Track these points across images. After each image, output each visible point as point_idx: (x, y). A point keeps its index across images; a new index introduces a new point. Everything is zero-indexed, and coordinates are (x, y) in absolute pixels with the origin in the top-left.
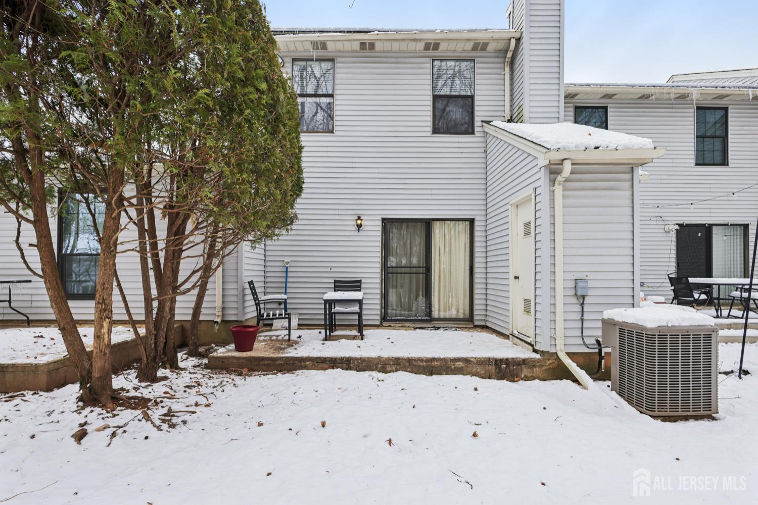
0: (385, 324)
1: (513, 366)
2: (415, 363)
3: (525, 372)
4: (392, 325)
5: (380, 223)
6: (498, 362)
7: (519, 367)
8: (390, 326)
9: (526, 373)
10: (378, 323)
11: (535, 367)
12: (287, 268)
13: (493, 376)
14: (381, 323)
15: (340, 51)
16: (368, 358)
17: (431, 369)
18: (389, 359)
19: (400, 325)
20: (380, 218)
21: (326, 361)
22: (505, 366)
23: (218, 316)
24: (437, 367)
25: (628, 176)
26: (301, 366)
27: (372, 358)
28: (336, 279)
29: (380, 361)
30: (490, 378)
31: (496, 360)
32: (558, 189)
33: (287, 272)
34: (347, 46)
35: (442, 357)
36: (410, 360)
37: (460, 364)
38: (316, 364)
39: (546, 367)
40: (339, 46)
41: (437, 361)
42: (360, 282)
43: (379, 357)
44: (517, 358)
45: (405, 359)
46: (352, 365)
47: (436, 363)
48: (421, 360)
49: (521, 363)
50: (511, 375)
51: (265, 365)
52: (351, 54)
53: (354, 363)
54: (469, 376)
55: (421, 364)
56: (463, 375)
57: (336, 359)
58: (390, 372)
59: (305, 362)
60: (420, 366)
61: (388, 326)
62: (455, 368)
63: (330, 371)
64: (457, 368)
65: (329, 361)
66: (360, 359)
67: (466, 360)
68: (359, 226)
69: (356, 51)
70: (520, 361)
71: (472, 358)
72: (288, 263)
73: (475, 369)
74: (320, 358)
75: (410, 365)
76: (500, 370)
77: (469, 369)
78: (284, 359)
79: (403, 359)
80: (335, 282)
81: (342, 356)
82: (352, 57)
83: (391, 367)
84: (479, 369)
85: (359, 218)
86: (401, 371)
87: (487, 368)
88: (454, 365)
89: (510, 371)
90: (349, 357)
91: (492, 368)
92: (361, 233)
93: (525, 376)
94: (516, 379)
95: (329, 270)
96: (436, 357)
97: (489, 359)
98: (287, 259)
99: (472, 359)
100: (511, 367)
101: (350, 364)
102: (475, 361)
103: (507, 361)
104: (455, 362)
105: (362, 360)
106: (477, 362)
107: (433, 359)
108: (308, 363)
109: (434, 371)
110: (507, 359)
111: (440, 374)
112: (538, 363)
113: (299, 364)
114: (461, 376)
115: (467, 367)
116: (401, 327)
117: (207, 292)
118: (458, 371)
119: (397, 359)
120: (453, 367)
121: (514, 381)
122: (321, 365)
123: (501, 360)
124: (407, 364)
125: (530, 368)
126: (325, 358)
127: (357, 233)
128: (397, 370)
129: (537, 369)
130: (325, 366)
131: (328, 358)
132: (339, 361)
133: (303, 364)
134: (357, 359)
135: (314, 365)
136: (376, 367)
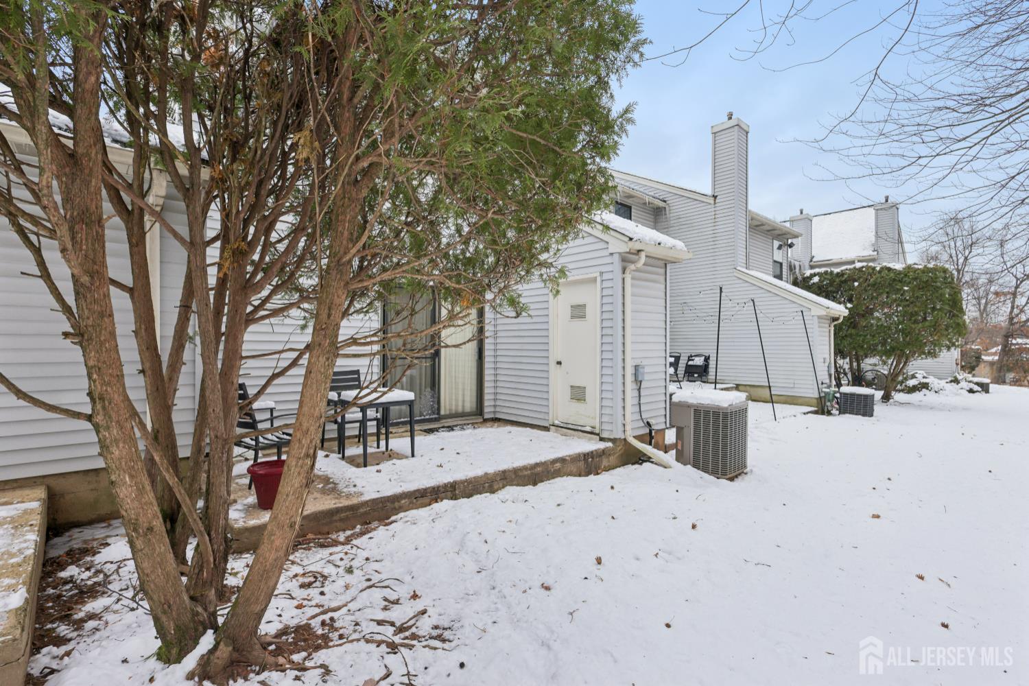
1: (597, 458)
2: (521, 474)
3: (604, 462)
6: (585, 457)
11: (611, 456)
13: (583, 473)
16: (474, 478)
17: (535, 477)
18: (496, 474)
21: (426, 493)
22: (591, 459)
24: (540, 474)
25: (662, 271)
26: (395, 508)
27: (478, 477)
29: (487, 478)
30: (580, 476)
31: (585, 455)
32: (628, 277)
36: (516, 471)
37: (558, 465)
38: (415, 501)
39: (620, 453)
41: (539, 467)
43: (486, 474)
44: (598, 450)
45: (511, 471)
46: (457, 492)
47: (538, 469)
48: (525, 468)
49: (602, 454)
50: (596, 469)
51: (341, 520)
53: (459, 488)
54: (565, 477)
55: (526, 473)
56: (561, 477)
57: (438, 487)
58: (497, 490)
59: (399, 502)
60: (525, 475)
63: (433, 506)
64: (556, 470)
65: (430, 492)
66: (466, 481)
71: (567, 456)
73: (570, 469)
74: (418, 491)
75: (516, 476)
76: (588, 465)
77: (565, 470)
78: (369, 503)
79: (509, 471)
81: (446, 482)
83: (499, 484)
84: (573, 468)
86: (508, 487)
87: (578, 465)
88: (553, 468)
89: (594, 464)
90: (452, 482)
91: (582, 465)
93: (606, 467)
94: (599, 471)
96: (537, 462)
97: (580, 455)
99: (566, 458)
100: (595, 460)
101: (455, 490)
102: (569, 459)
103: (592, 454)
104: (554, 464)
105: (468, 482)
106: (571, 459)
107: (537, 465)
108: (403, 502)
109: (538, 478)
110: (592, 452)
111: (543, 481)
112: (611, 451)
113: (392, 506)
114: (560, 479)
115: (563, 467)
118: (557, 474)
119: (504, 472)
120: (553, 470)
121: (598, 474)
122: (421, 501)
124: (513, 476)
126: (425, 490)
128: (504, 486)
130: (426, 500)
131: (429, 488)
132: (442, 490)
133: (397, 505)
134: (462, 482)
135: (411, 503)
136: (484, 487)
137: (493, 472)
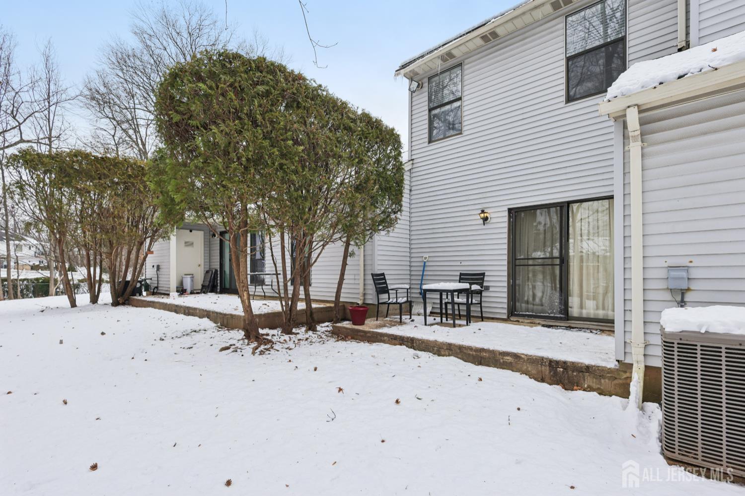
0: (512, 319)
1: (573, 372)
2: (465, 351)
3: (589, 381)
4: (521, 320)
5: (506, 214)
6: (553, 364)
7: (581, 374)
8: (518, 321)
9: (591, 384)
10: (505, 317)
11: (604, 379)
12: (425, 262)
13: (547, 380)
14: (508, 317)
15: (467, 53)
16: (427, 340)
17: (480, 359)
18: (443, 344)
19: (529, 321)
20: (506, 208)
21: (397, 338)
22: (562, 370)
23: (361, 300)
24: (485, 359)
27: (429, 341)
28: (462, 272)
29: (436, 344)
30: (542, 380)
31: (551, 362)
32: (634, 147)
33: (424, 266)
34: (471, 45)
35: (491, 348)
36: (461, 348)
37: (509, 359)
38: (391, 340)
39: (621, 381)
40: (464, 49)
41: (485, 353)
42: (483, 274)
43: (436, 341)
44: (578, 363)
45: (456, 346)
46: (415, 345)
47: (485, 354)
48: (470, 348)
49: (584, 370)
50: (570, 382)
51: (361, 336)
52: (479, 50)
53: (416, 343)
54: (518, 374)
55: (471, 353)
56: (513, 371)
57: (404, 337)
58: (443, 356)
60: (469, 354)
61: (516, 321)
62: (503, 362)
63: (398, 347)
64: (506, 362)
65: (399, 338)
66: (420, 340)
67: (516, 356)
68: (485, 219)
69: (482, 46)
70: (581, 368)
71: (523, 354)
72: (426, 258)
73: (525, 367)
74: (393, 335)
75: (461, 352)
76: (556, 373)
77: (519, 366)
79: (454, 345)
80: (461, 274)
81: (408, 336)
82: (479, 53)
83: (445, 351)
84: (530, 368)
85: (483, 212)
86: (452, 357)
87: (540, 368)
88: (503, 359)
89: (568, 377)
90: (413, 338)
91: (546, 370)
92: (486, 226)
93: (589, 387)
94: (575, 388)
95: (460, 264)
96: (485, 348)
97: (542, 358)
98: (426, 255)
99: (523, 356)
100: (570, 372)
101: (413, 343)
102: (526, 358)
103: (565, 364)
104: (504, 356)
105: (423, 341)
106: (528, 359)
107: (482, 350)
108: (385, 338)
109: (482, 361)
110: (565, 363)
111: (488, 365)
112: (609, 373)
114: (509, 372)
115: (516, 363)
116: (531, 323)
117: (344, 282)
118: (506, 365)
119: (450, 345)
120: (501, 361)
122: (394, 341)
123: (557, 362)
124: (458, 351)
125: (596, 379)
126: (396, 336)
127: (483, 227)
128: (449, 355)
129: (607, 380)
130: (396, 342)
131: (398, 336)
132: (406, 340)
133: (382, 338)
134: (419, 340)
135: (389, 340)
136: (433, 349)
137: (441, 341)
